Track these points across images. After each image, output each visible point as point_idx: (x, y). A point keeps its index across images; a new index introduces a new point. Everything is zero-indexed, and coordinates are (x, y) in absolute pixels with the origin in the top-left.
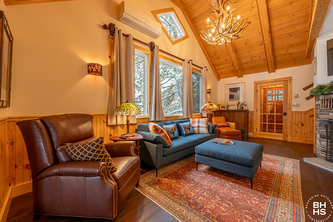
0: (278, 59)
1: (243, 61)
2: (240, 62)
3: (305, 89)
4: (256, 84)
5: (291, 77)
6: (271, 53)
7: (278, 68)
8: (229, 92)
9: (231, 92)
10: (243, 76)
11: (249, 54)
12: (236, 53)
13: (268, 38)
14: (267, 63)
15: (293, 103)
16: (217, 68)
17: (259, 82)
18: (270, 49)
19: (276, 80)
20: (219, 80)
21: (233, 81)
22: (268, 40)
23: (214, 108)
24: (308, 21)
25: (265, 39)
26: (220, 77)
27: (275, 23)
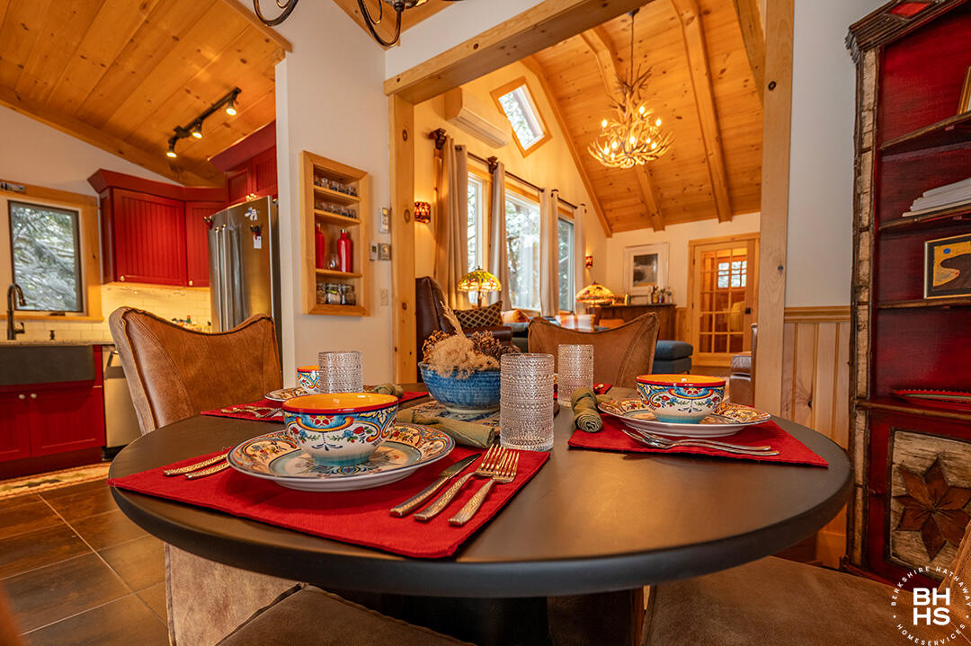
2: (658, 196)
4: (693, 245)
6: (722, 180)
7: (738, 212)
8: (632, 264)
9: (636, 265)
10: (666, 227)
11: (678, 178)
12: (651, 174)
13: (715, 151)
14: (716, 200)
18: (720, 172)
19: (734, 239)
20: (609, 236)
21: (644, 239)
26: (613, 227)
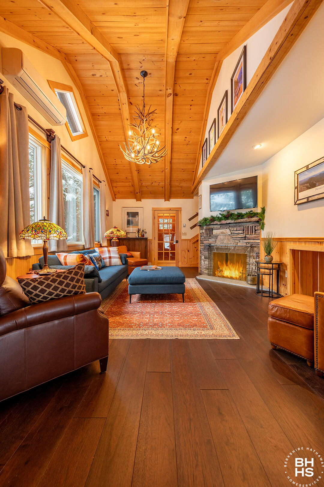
0: (173, 189)
1: (144, 184)
2: (140, 184)
3: (190, 220)
4: (154, 210)
5: (181, 208)
6: (169, 182)
7: (172, 198)
8: (126, 216)
9: (128, 217)
10: (142, 200)
11: (150, 177)
12: (138, 173)
13: (168, 167)
14: (165, 191)
15: (182, 232)
16: (115, 185)
17: (157, 208)
18: (168, 178)
19: (170, 209)
20: (114, 200)
21: (131, 204)
22: (168, 169)
23: (123, 234)
24: (195, 164)
25: (166, 168)
26: (116, 196)
27: (175, 155)
